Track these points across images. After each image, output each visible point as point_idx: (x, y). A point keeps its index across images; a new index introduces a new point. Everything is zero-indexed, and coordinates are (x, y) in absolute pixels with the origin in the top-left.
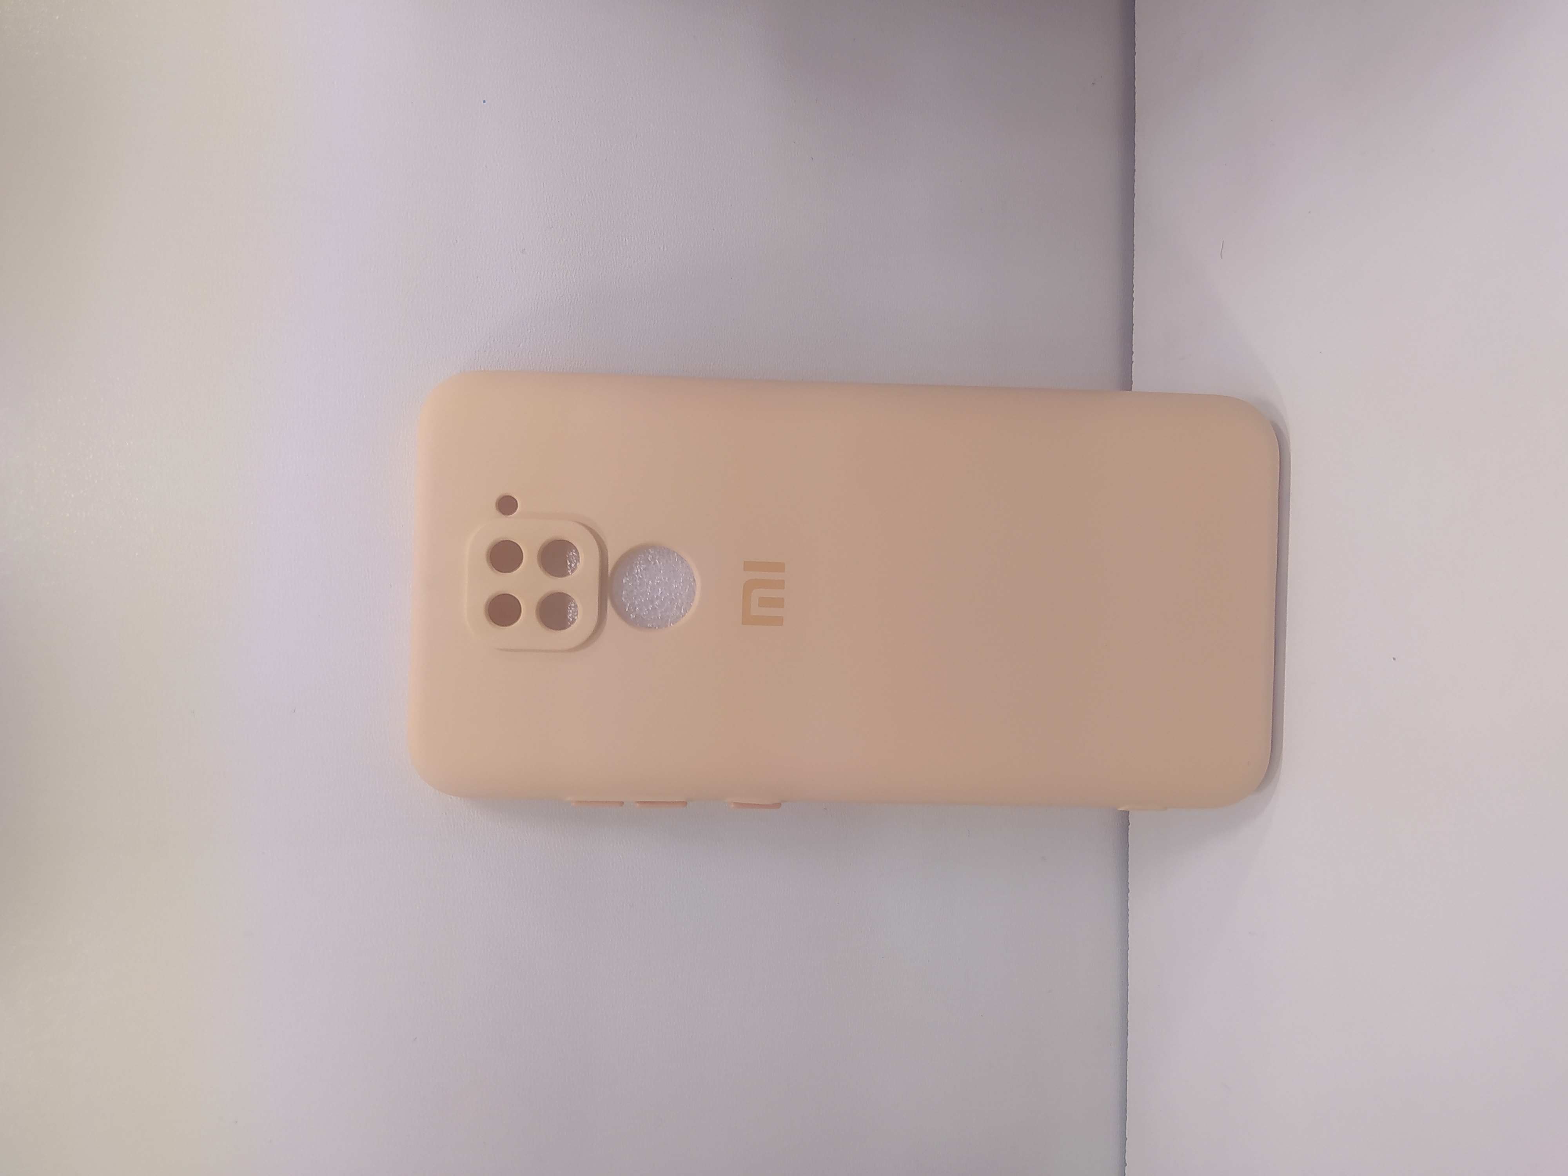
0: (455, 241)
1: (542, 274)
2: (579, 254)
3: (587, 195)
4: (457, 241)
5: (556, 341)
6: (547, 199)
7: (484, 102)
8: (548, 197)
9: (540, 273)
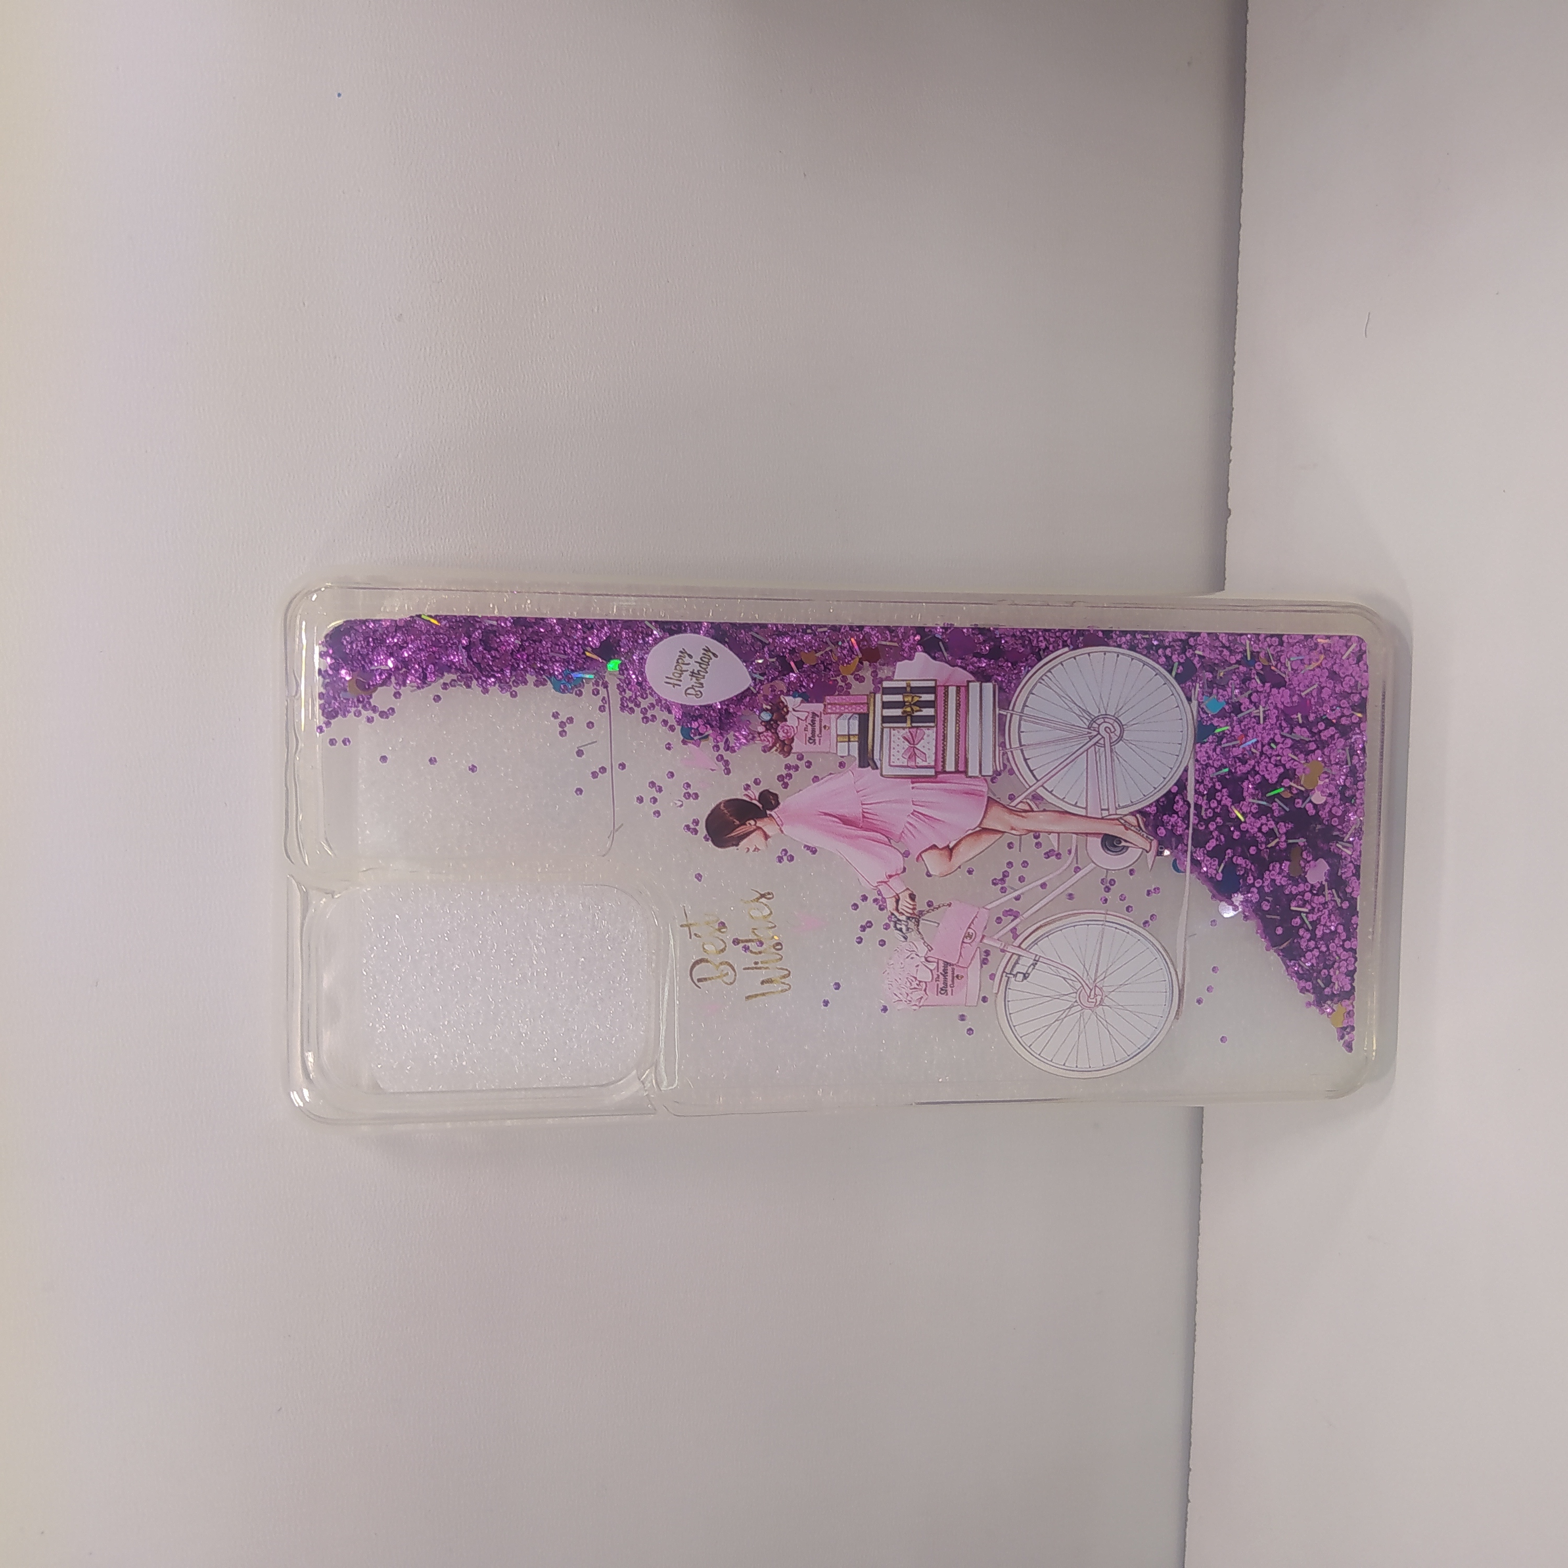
0: (301, 304)
1: (428, 349)
2: (479, 321)
3: (489, 234)
4: (304, 304)
5: (449, 449)
6: (432, 240)
7: (339, 95)
8: (434, 237)
9: (425, 348)
